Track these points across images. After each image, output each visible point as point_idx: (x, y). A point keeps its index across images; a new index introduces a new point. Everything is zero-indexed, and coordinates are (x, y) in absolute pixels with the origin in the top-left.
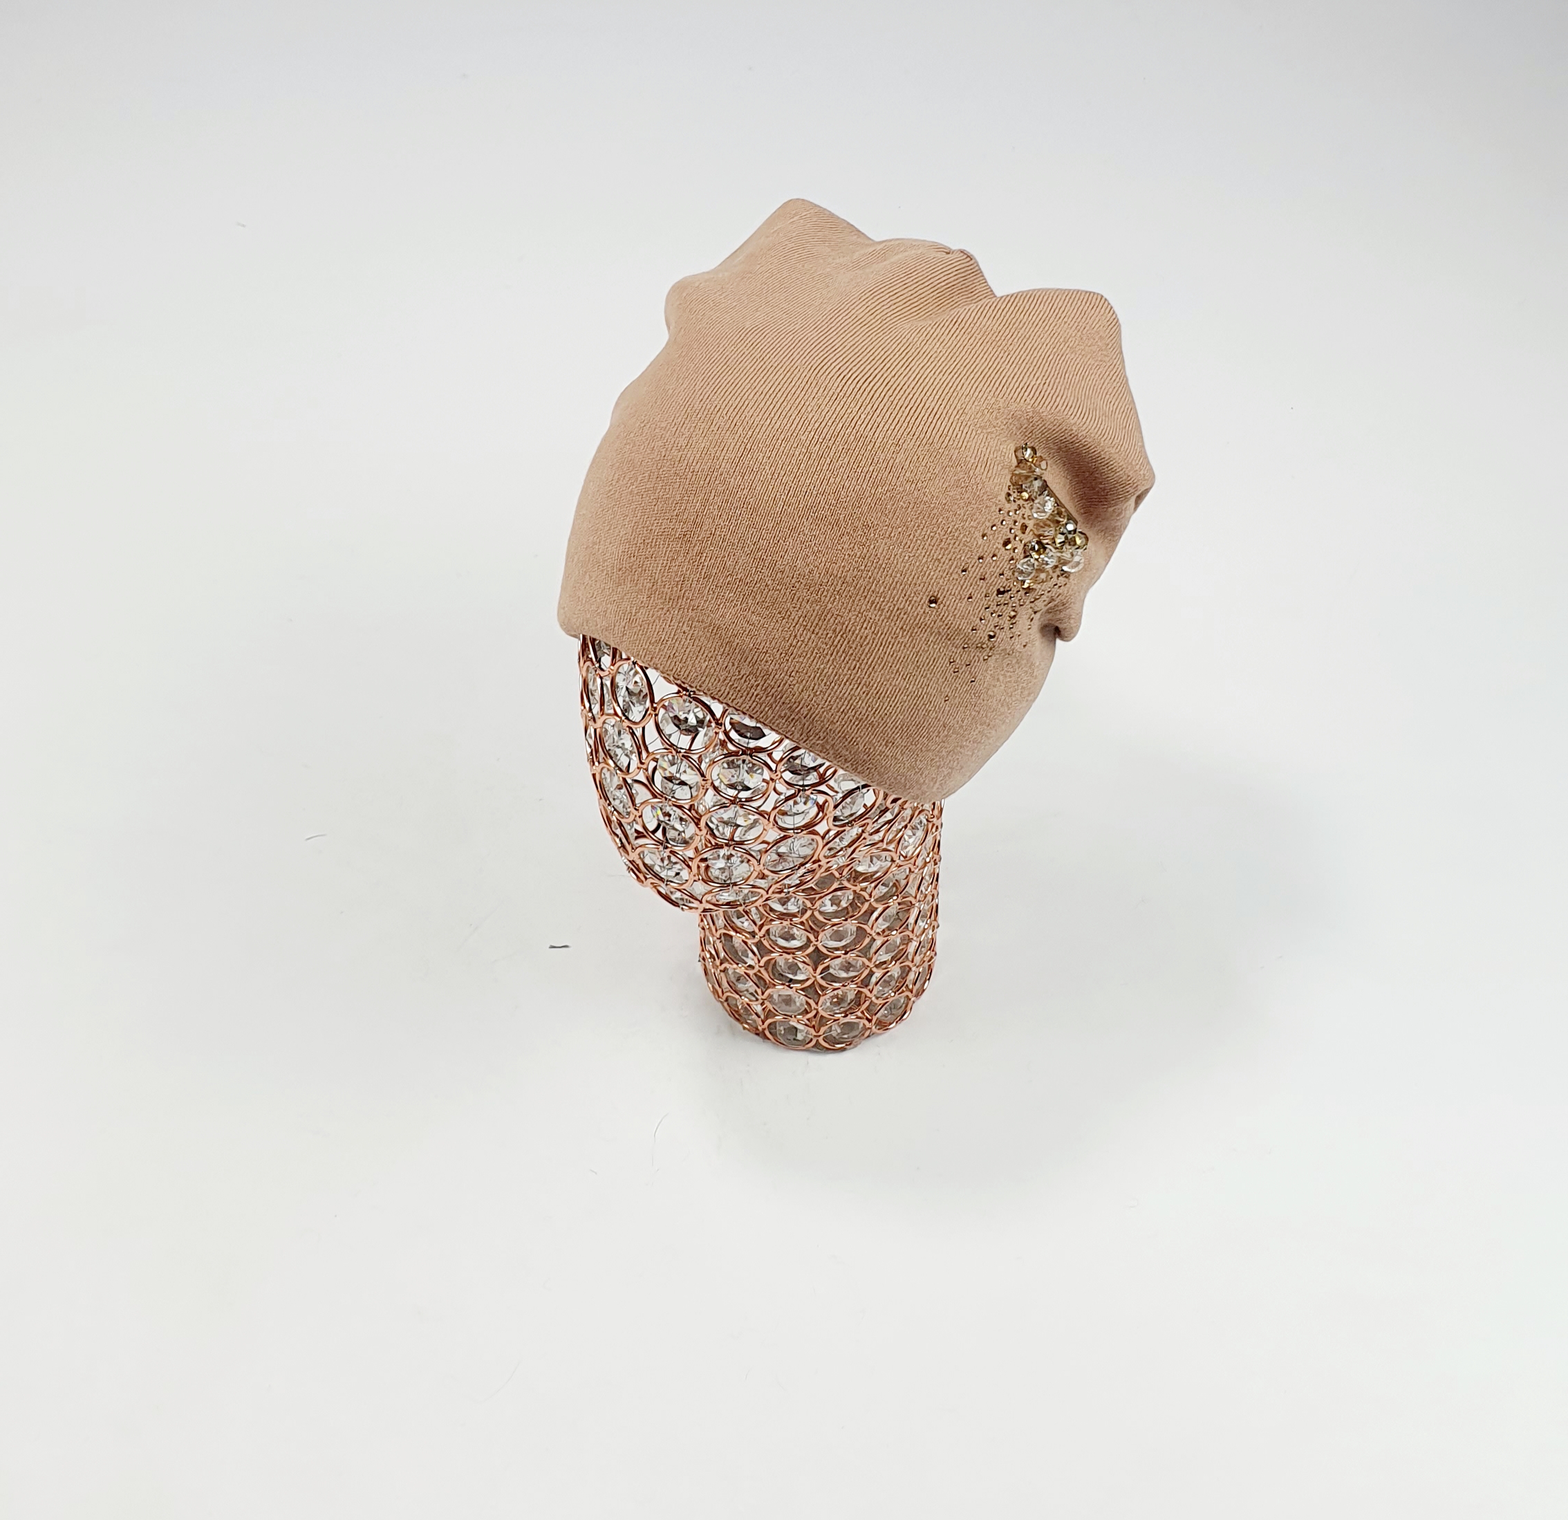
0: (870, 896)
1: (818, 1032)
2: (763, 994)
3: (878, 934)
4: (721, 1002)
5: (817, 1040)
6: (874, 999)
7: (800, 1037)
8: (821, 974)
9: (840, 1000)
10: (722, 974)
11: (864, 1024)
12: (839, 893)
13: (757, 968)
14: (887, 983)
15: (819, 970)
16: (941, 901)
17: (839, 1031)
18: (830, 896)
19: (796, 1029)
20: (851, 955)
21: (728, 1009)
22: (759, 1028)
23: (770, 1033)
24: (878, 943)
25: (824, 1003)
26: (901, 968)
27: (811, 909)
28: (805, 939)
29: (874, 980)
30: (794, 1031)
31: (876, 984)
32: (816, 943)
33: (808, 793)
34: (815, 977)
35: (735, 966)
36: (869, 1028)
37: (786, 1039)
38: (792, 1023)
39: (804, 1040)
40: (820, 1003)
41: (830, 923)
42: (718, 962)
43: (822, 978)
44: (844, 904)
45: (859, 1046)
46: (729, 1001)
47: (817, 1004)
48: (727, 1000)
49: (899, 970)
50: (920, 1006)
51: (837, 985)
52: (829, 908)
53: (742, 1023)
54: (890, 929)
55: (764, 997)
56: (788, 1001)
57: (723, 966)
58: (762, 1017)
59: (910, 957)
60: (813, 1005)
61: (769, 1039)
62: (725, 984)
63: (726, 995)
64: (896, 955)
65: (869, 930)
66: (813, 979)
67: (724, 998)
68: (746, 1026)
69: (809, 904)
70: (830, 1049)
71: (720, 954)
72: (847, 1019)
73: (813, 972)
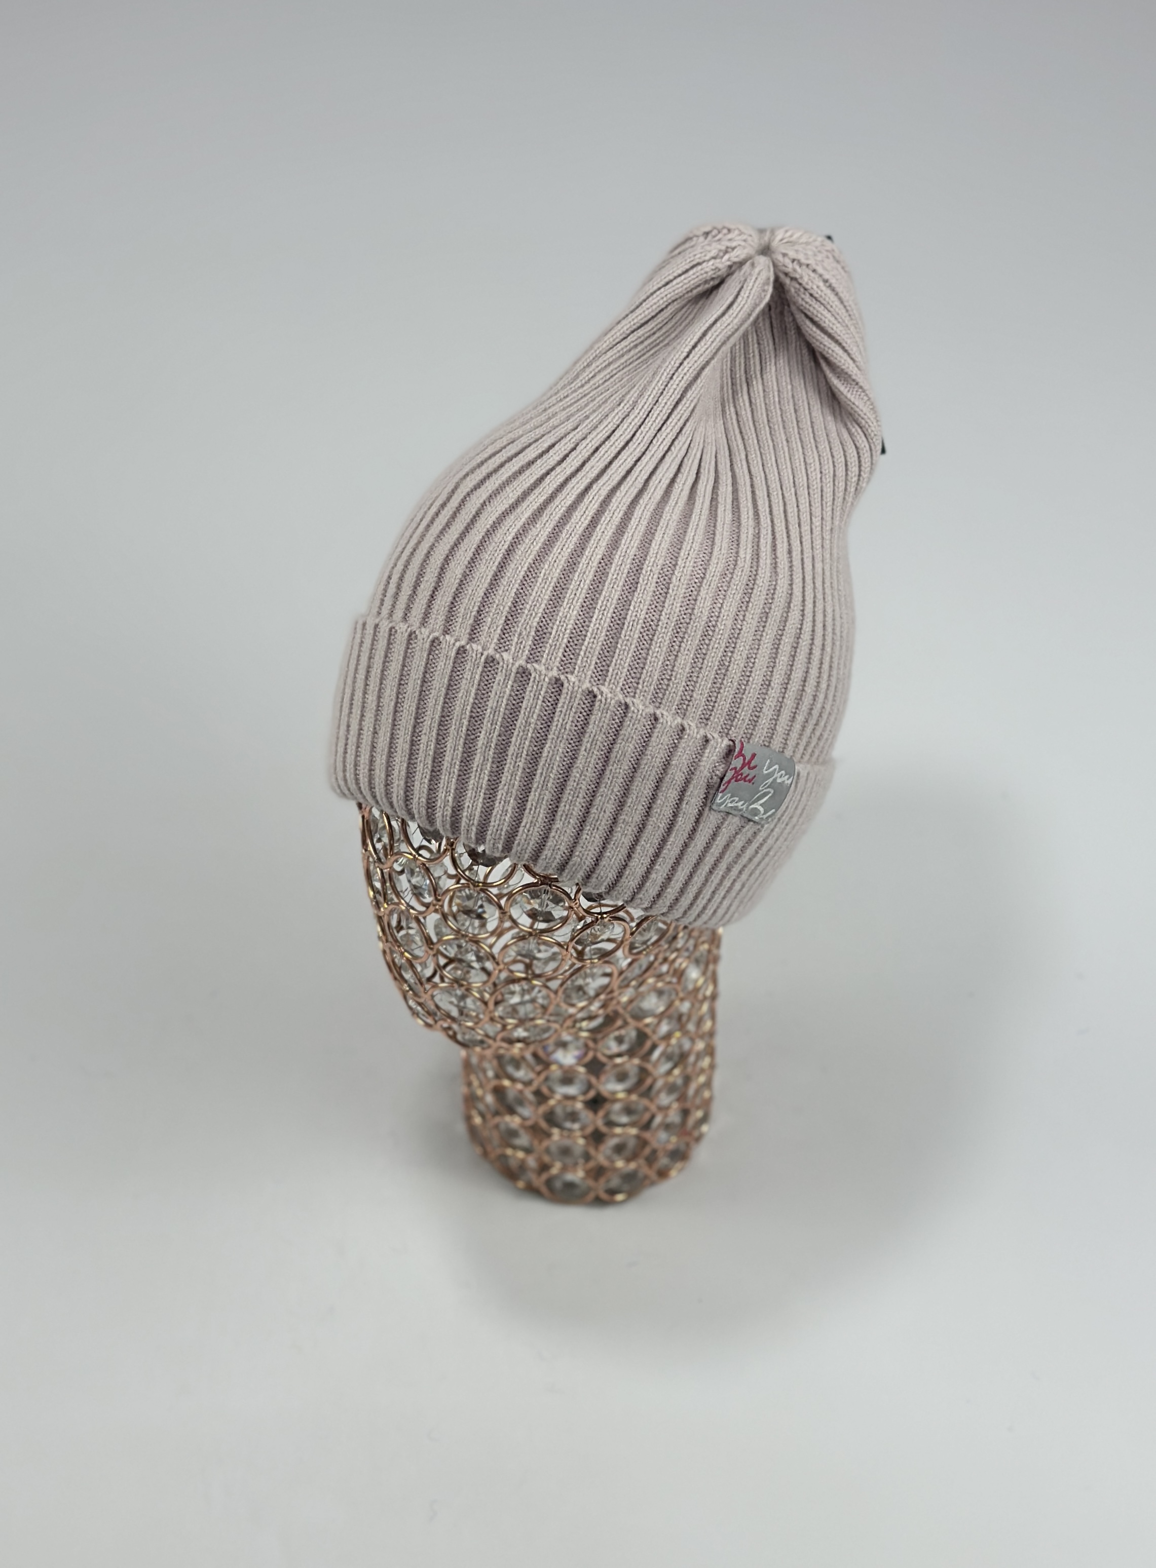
0: (654, 1032)
2: (540, 1146)
4: (491, 1161)
5: (597, 1193)
7: (577, 1193)
8: (601, 1119)
9: (619, 1149)
13: (534, 1117)
15: (600, 1116)
16: (718, 1039)
17: (619, 1181)
19: (575, 1184)
20: (633, 1097)
21: (497, 1166)
22: (536, 1185)
23: (546, 1189)
24: (658, 1084)
25: (605, 1153)
29: (655, 1124)
30: (571, 1186)
33: (606, 920)
34: (598, 1122)
35: (509, 1119)
37: (566, 1195)
39: (582, 1195)
42: (490, 1118)
43: (603, 1122)
47: (597, 1152)
48: (498, 1158)
51: (618, 1131)
53: (515, 1183)
55: (542, 1150)
56: (565, 1152)
57: (495, 1121)
58: (537, 1172)
60: (594, 1153)
61: (543, 1196)
63: (496, 1152)
65: (651, 1071)
67: (495, 1156)
68: (520, 1186)
69: (591, 1044)
70: (609, 1202)
71: (491, 1107)
72: (628, 1170)
73: (593, 1118)
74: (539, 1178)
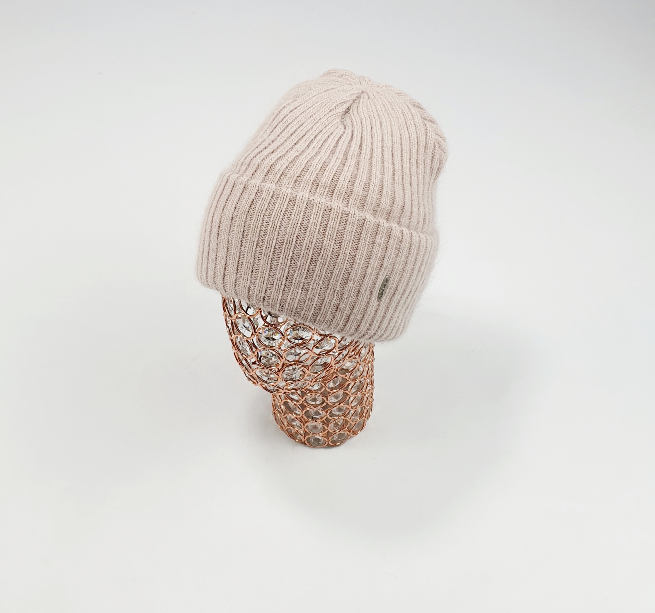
0: (349, 378)
1: (328, 439)
2: (304, 426)
3: (352, 394)
6: (351, 422)
7: (320, 443)
9: (337, 425)
10: (285, 419)
11: (347, 433)
12: (335, 379)
13: (301, 414)
14: (357, 414)
15: (328, 413)
17: (337, 438)
18: (332, 381)
19: (319, 439)
20: (342, 404)
21: (288, 434)
22: (303, 440)
24: (352, 398)
25: (331, 427)
26: (362, 408)
27: (325, 387)
28: (322, 400)
29: (350, 414)
30: (318, 440)
31: (352, 416)
32: (327, 401)
35: (291, 415)
36: (350, 435)
37: (315, 444)
38: (317, 437)
39: (322, 443)
40: (329, 427)
41: (332, 392)
42: (283, 414)
43: (329, 416)
44: (338, 383)
45: (346, 443)
47: (328, 427)
48: (287, 430)
49: (360, 409)
50: (369, 423)
51: (336, 418)
52: (332, 385)
53: (295, 439)
54: (357, 391)
56: (315, 427)
57: (285, 416)
58: (304, 436)
59: (365, 403)
60: (326, 428)
61: (306, 445)
62: (286, 423)
64: (360, 402)
65: (349, 393)
66: (326, 417)
67: (286, 429)
68: (297, 440)
69: (323, 385)
70: (333, 446)
71: (284, 411)
72: (341, 432)
73: (325, 414)
74: (304, 438)
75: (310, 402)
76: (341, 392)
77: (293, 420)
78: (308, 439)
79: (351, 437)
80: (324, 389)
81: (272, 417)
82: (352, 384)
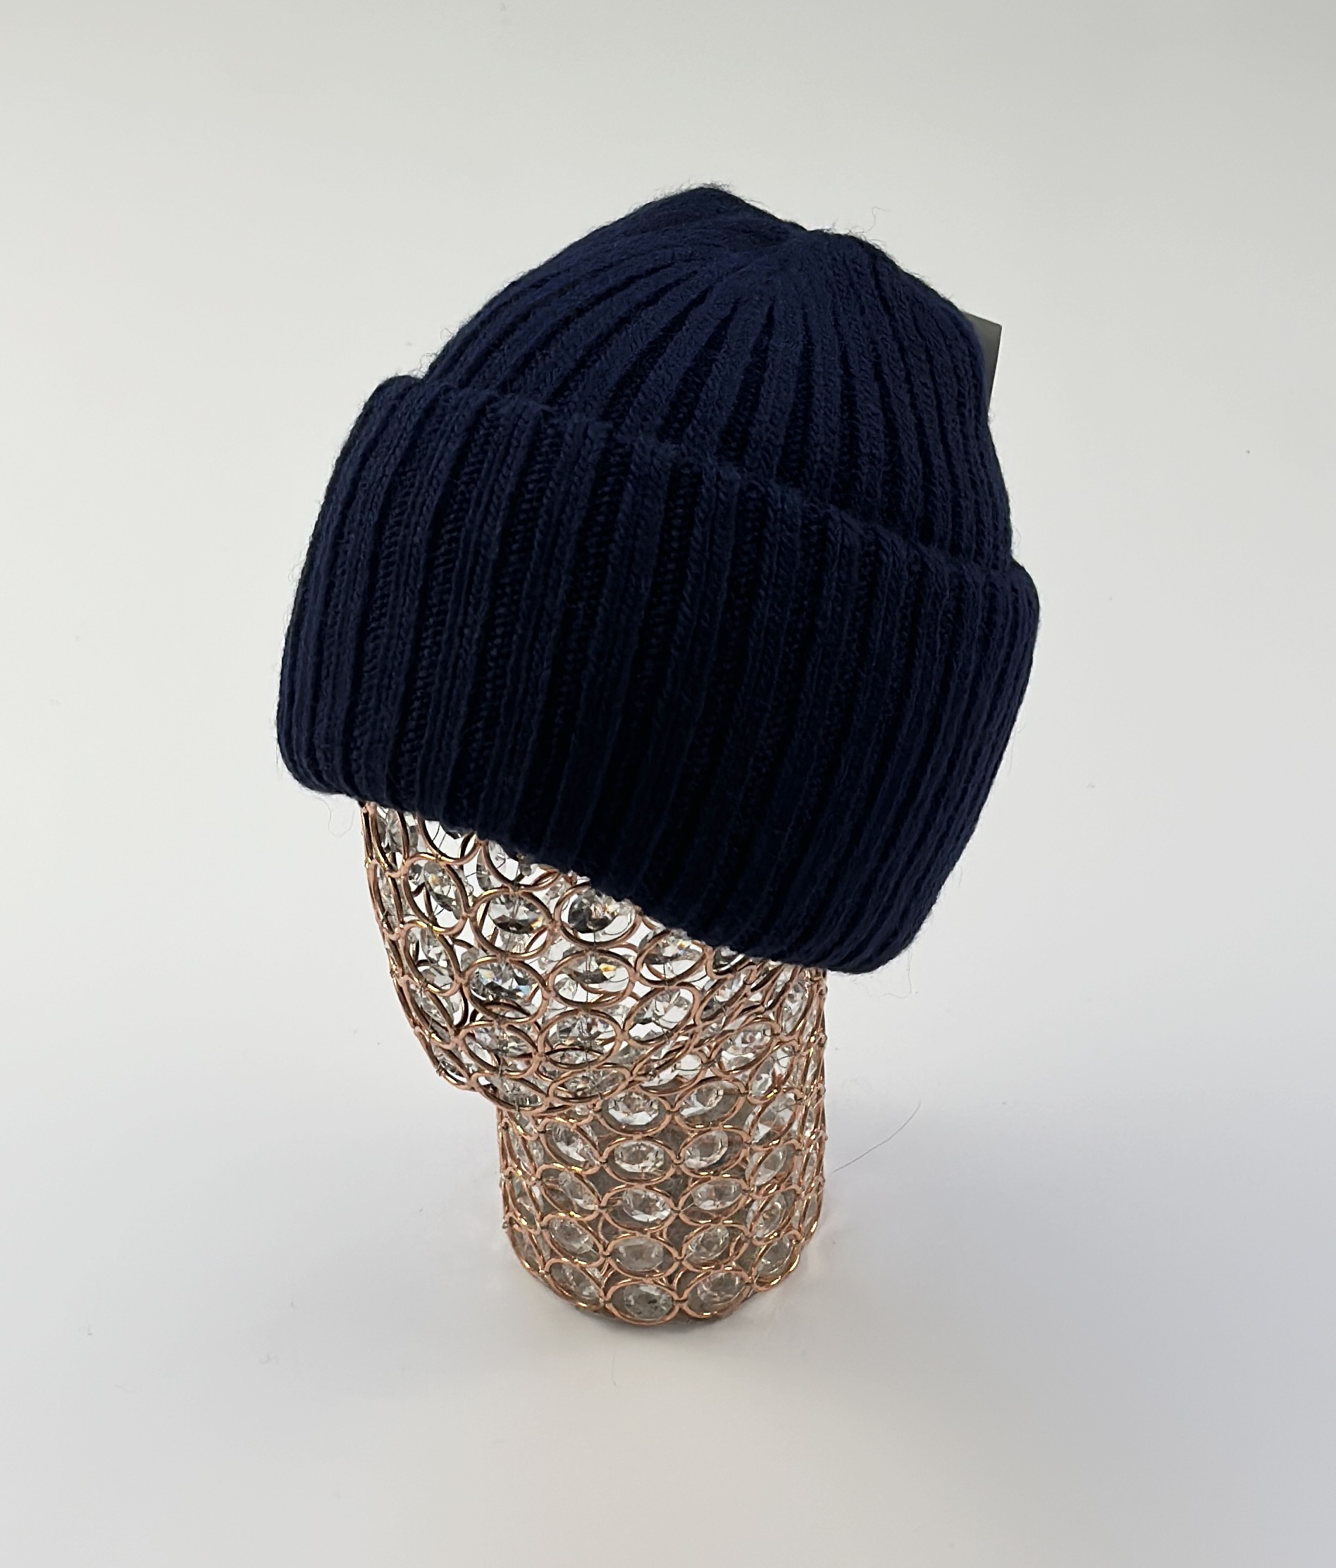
0: (747, 1087)
1: (680, 1295)
2: (605, 1249)
3: (757, 1143)
4: (542, 1276)
5: (681, 1310)
6: (753, 1240)
7: (656, 1308)
8: (682, 1208)
11: (742, 1279)
12: (705, 1086)
13: (596, 1209)
14: (769, 1217)
15: (681, 1203)
16: (827, 1100)
17: (709, 1292)
18: (693, 1094)
20: (724, 1177)
21: (552, 1282)
22: (601, 1300)
23: (615, 1307)
24: (757, 1158)
25: (689, 1252)
26: (787, 1197)
27: (669, 1112)
28: (661, 1158)
29: (751, 1213)
30: (648, 1299)
31: (755, 1220)
32: (678, 1162)
34: (679, 1212)
36: (747, 1284)
37: (641, 1311)
38: (643, 1289)
39: (662, 1310)
40: (684, 1252)
41: (694, 1132)
43: (685, 1212)
44: (714, 1101)
46: (553, 1273)
47: (680, 1252)
48: (549, 1273)
49: (782, 1201)
51: (705, 1223)
52: (693, 1108)
54: (769, 1136)
55: (607, 1253)
56: (638, 1253)
57: (546, 1219)
58: (603, 1286)
60: (675, 1254)
61: (613, 1315)
63: (548, 1264)
64: (780, 1174)
65: (745, 1138)
66: (676, 1214)
67: (547, 1268)
69: (668, 1107)
70: (699, 1320)
71: (540, 1202)
72: (720, 1275)
73: (672, 1205)
74: (605, 1294)
75: (625, 1166)
76: (719, 1134)
77: (570, 1234)
78: (618, 1300)
79: (755, 1293)
80: (668, 1117)
81: (503, 1238)
82: (758, 1109)
